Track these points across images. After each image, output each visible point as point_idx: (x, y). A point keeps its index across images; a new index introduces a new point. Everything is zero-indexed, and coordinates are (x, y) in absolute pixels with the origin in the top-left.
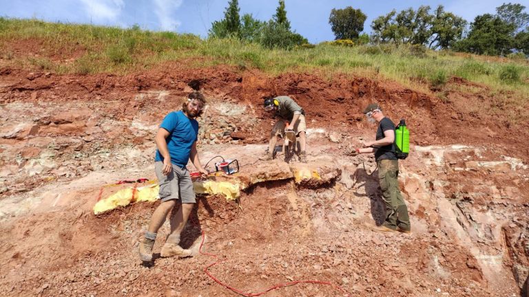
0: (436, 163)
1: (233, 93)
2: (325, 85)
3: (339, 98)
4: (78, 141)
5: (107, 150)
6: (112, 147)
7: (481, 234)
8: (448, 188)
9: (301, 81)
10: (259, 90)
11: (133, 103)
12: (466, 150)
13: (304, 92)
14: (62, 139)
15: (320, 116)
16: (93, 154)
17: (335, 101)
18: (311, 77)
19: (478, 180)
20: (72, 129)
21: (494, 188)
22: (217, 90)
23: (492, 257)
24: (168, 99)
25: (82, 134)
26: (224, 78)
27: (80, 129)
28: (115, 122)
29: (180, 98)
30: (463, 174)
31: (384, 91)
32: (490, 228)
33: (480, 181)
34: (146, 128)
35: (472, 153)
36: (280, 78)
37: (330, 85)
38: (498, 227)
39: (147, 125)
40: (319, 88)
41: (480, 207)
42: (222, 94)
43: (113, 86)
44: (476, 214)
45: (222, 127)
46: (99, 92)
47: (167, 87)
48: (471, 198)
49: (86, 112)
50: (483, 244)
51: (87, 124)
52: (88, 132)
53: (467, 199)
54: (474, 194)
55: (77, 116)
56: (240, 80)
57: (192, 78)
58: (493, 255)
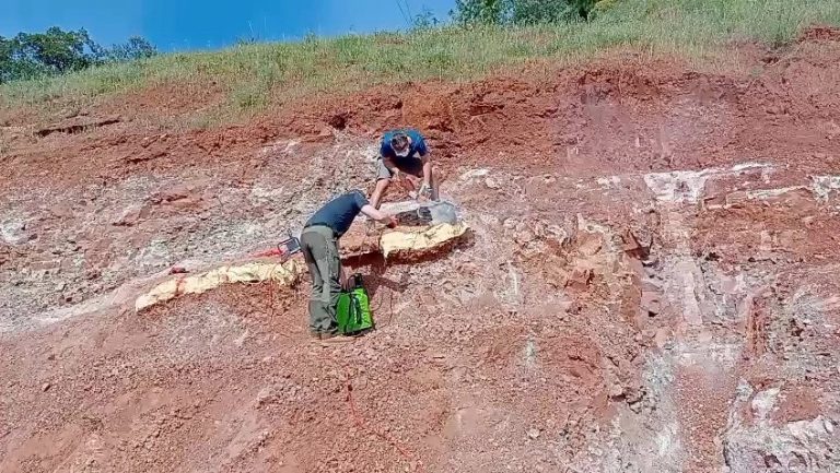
0: (690, 199)
1: (388, 127)
2: (528, 92)
3: (549, 111)
4: (193, 219)
5: (224, 228)
6: (230, 224)
7: (719, 311)
8: (695, 238)
9: (489, 93)
10: (424, 116)
11: (253, 162)
12: (746, 172)
13: (493, 109)
14: (175, 219)
15: (516, 144)
16: (210, 235)
17: (541, 116)
18: (507, 83)
19: (742, 222)
20: (188, 205)
21: (764, 235)
22: (365, 126)
23: (728, 346)
24: (298, 149)
25: (199, 210)
26: (374, 106)
27: (195, 205)
28: (234, 191)
29: (314, 144)
30: (721, 214)
31: (648, 82)
32: (736, 301)
33: (746, 224)
34: (267, 194)
35: (755, 176)
36: (457, 92)
37: (538, 91)
38: (749, 297)
39: (269, 190)
40: (517, 98)
41: (731, 268)
42: (372, 131)
43: (234, 142)
44: (720, 278)
45: (366, 181)
46: (217, 152)
47: (300, 132)
48: (720, 254)
49: (202, 182)
50: (719, 327)
51: (203, 197)
52: (205, 207)
53: (713, 256)
54: (724, 247)
55: (191, 188)
56: (399, 106)
57: (333, 113)
58: (730, 343)
